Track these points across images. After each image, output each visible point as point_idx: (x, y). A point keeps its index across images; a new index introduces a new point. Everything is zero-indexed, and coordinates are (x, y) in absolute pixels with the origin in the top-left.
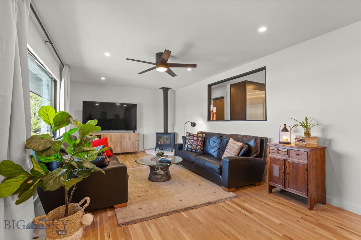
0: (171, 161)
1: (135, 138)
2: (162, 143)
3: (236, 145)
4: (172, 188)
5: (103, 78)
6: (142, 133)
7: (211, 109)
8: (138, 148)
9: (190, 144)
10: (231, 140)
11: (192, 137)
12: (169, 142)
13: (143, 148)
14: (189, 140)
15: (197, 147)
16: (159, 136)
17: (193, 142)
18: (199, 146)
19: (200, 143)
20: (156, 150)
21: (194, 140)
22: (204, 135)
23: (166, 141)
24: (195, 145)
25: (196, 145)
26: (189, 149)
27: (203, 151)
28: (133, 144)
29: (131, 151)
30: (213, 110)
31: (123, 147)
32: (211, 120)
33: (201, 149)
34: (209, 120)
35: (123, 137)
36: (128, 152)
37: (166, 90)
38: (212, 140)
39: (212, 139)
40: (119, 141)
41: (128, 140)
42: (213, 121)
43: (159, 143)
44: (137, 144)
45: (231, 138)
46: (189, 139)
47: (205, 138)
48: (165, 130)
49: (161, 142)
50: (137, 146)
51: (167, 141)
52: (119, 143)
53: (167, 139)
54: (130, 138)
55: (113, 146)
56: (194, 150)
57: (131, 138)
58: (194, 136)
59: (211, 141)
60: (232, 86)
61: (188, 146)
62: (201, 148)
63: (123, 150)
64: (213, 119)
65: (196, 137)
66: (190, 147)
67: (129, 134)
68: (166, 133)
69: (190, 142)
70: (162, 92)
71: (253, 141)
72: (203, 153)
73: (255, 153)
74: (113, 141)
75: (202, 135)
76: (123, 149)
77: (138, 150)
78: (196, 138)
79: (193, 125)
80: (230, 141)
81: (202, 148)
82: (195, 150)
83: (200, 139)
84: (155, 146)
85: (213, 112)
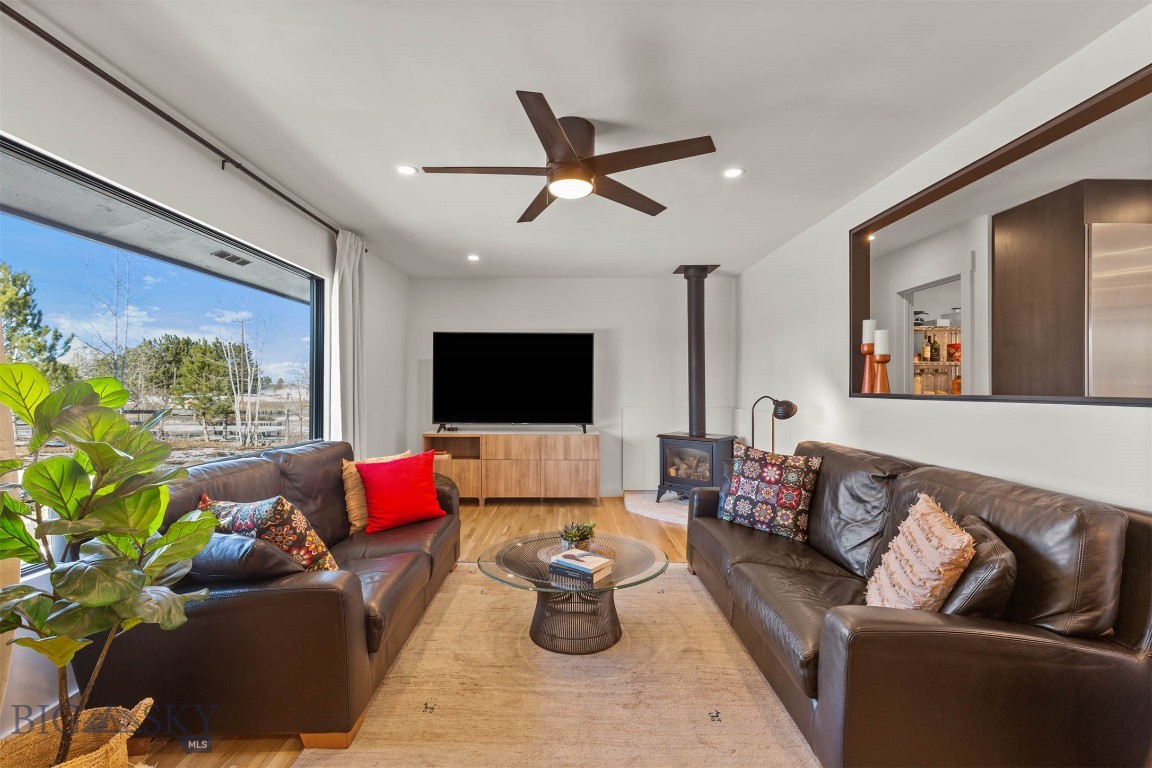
0: (592, 576)
1: (583, 452)
2: (682, 472)
3: (935, 542)
4: (580, 696)
5: (473, 258)
6: (617, 432)
7: (866, 340)
8: (596, 484)
9: (746, 498)
10: (924, 504)
11: (757, 464)
12: (708, 474)
13: (619, 486)
14: (742, 479)
15: (774, 511)
16: (670, 447)
17: (758, 491)
18: (787, 508)
19: (789, 497)
20: (663, 498)
21: (763, 479)
22: (815, 462)
23: (697, 466)
24: (766, 502)
25: (773, 506)
26: (742, 516)
27: (806, 532)
28: (577, 470)
29: (573, 494)
30: (872, 346)
31: (546, 480)
32: (866, 390)
33: (796, 526)
34: (856, 390)
35: (546, 445)
36: (561, 496)
37: (696, 275)
38: (847, 488)
39: (849, 484)
40: (532, 457)
41: (561, 455)
42: (872, 395)
43: (672, 472)
44: (590, 473)
45: (923, 497)
46: (743, 474)
47: (818, 473)
48: (694, 427)
49: (677, 470)
50: (590, 478)
51: (699, 470)
52: (532, 464)
53: (700, 461)
54: (566, 451)
55: (514, 472)
56: (762, 523)
57: (572, 449)
58: (766, 465)
59: (843, 493)
60: (999, 220)
61: (735, 505)
62: (796, 520)
63: (546, 490)
64: (872, 387)
65: (773, 465)
66: (744, 508)
67: (566, 437)
68: (698, 436)
69: (747, 488)
70: (682, 282)
71: (1065, 527)
72: (807, 543)
73: (1070, 611)
74: (513, 457)
75: (806, 462)
76: (545, 483)
77: (597, 493)
78: (771, 473)
79: (780, 410)
80: (912, 510)
81: (803, 520)
82: (768, 525)
83: (792, 477)
84: (657, 482)
85: (871, 353)
